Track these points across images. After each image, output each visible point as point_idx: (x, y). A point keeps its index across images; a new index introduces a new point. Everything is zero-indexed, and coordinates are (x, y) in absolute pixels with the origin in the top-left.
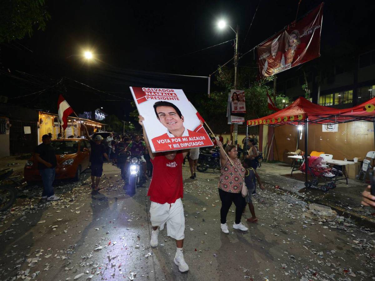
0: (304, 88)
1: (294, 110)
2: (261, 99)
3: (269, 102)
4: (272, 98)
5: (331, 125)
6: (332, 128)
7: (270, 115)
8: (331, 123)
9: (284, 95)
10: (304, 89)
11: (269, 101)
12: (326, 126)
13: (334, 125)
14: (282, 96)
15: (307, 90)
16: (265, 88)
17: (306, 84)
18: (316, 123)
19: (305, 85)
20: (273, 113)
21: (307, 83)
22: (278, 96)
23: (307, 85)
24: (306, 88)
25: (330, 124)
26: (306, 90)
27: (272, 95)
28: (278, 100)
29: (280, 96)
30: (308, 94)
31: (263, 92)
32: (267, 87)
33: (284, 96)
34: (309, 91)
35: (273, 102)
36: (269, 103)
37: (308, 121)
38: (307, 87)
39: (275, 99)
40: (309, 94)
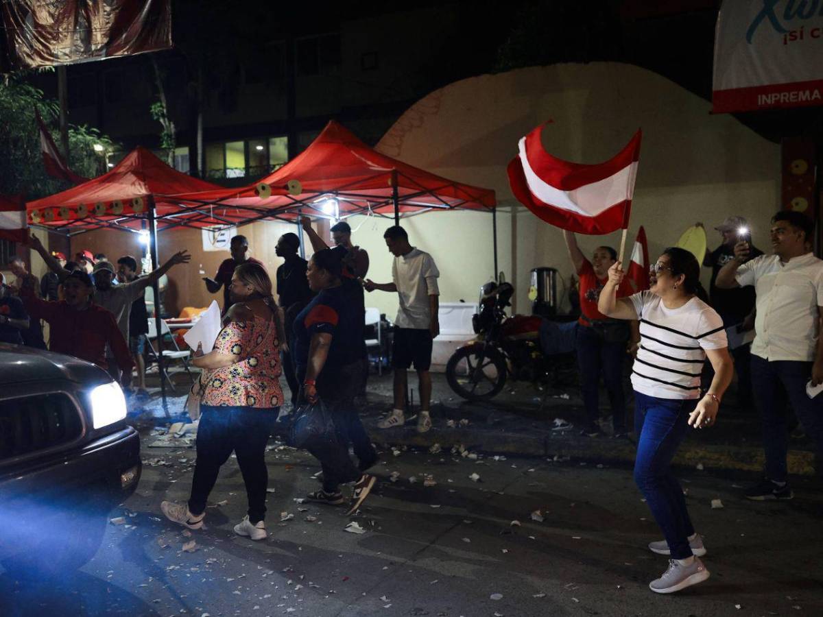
0: (156, 114)
1: (124, 186)
2: (14, 134)
3: (47, 151)
4: (56, 136)
5: (222, 232)
6: (224, 241)
7: (50, 194)
8: (222, 226)
9: (97, 131)
10: (155, 118)
11: (45, 147)
12: (211, 233)
13: (228, 231)
14: (90, 133)
15: (165, 122)
16: (28, 93)
17: (161, 102)
18: (186, 225)
19: (159, 104)
20: (60, 190)
21: (163, 98)
22: (77, 131)
23: (164, 105)
24: (163, 115)
25: (220, 229)
26: (162, 120)
27: (55, 124)
28: (76, 143)
29: (83, 130)
30: (169, 136)
31: (23, 109)
32: (33, 90)
33: (94, 132)
34: (172, 126)
35: (62, 150)
36: (44, 153)
37: (155, 216)
38: (165, 111)
39: (65, 138)
40: (173, 137)
